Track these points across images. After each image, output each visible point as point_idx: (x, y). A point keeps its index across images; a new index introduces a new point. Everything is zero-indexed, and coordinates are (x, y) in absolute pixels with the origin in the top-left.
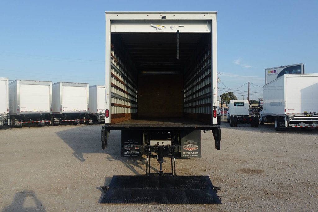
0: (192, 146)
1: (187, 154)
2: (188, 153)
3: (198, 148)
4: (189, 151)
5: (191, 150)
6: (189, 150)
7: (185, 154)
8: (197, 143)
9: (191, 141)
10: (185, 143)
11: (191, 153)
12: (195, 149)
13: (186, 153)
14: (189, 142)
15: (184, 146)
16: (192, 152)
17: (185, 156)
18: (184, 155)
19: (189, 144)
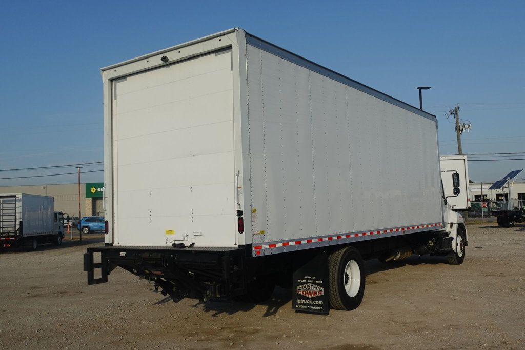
0: (312, 288)
1: (303, 304)
2: (306, 302)
3: (323, 293)
4: (307, 299)
5: (310, 296)
6: (307, 295)
7: (300, 304)
8: (321, 282)
9: (310, 277)
10: (300, 281)
11: (310, 302)
12: (317, 294)
13: (301, 301)
14: (307, 279)
15: (298, 287)
16: (313, 299)
17: (300, 306)
18: (298, 305)
19: (307, 283)
